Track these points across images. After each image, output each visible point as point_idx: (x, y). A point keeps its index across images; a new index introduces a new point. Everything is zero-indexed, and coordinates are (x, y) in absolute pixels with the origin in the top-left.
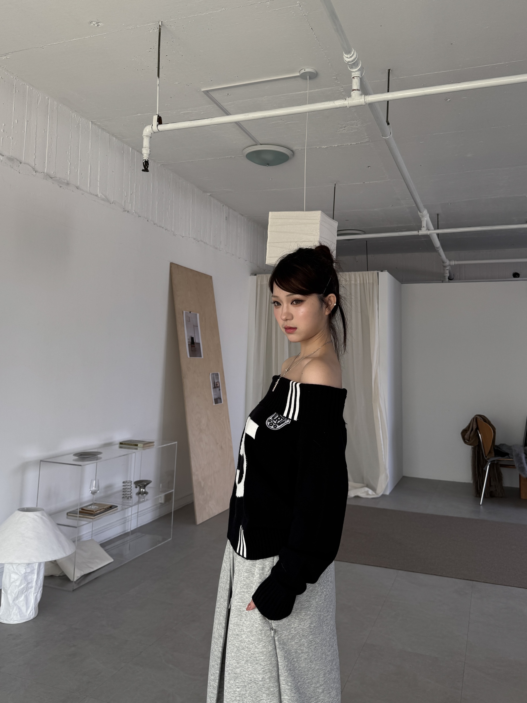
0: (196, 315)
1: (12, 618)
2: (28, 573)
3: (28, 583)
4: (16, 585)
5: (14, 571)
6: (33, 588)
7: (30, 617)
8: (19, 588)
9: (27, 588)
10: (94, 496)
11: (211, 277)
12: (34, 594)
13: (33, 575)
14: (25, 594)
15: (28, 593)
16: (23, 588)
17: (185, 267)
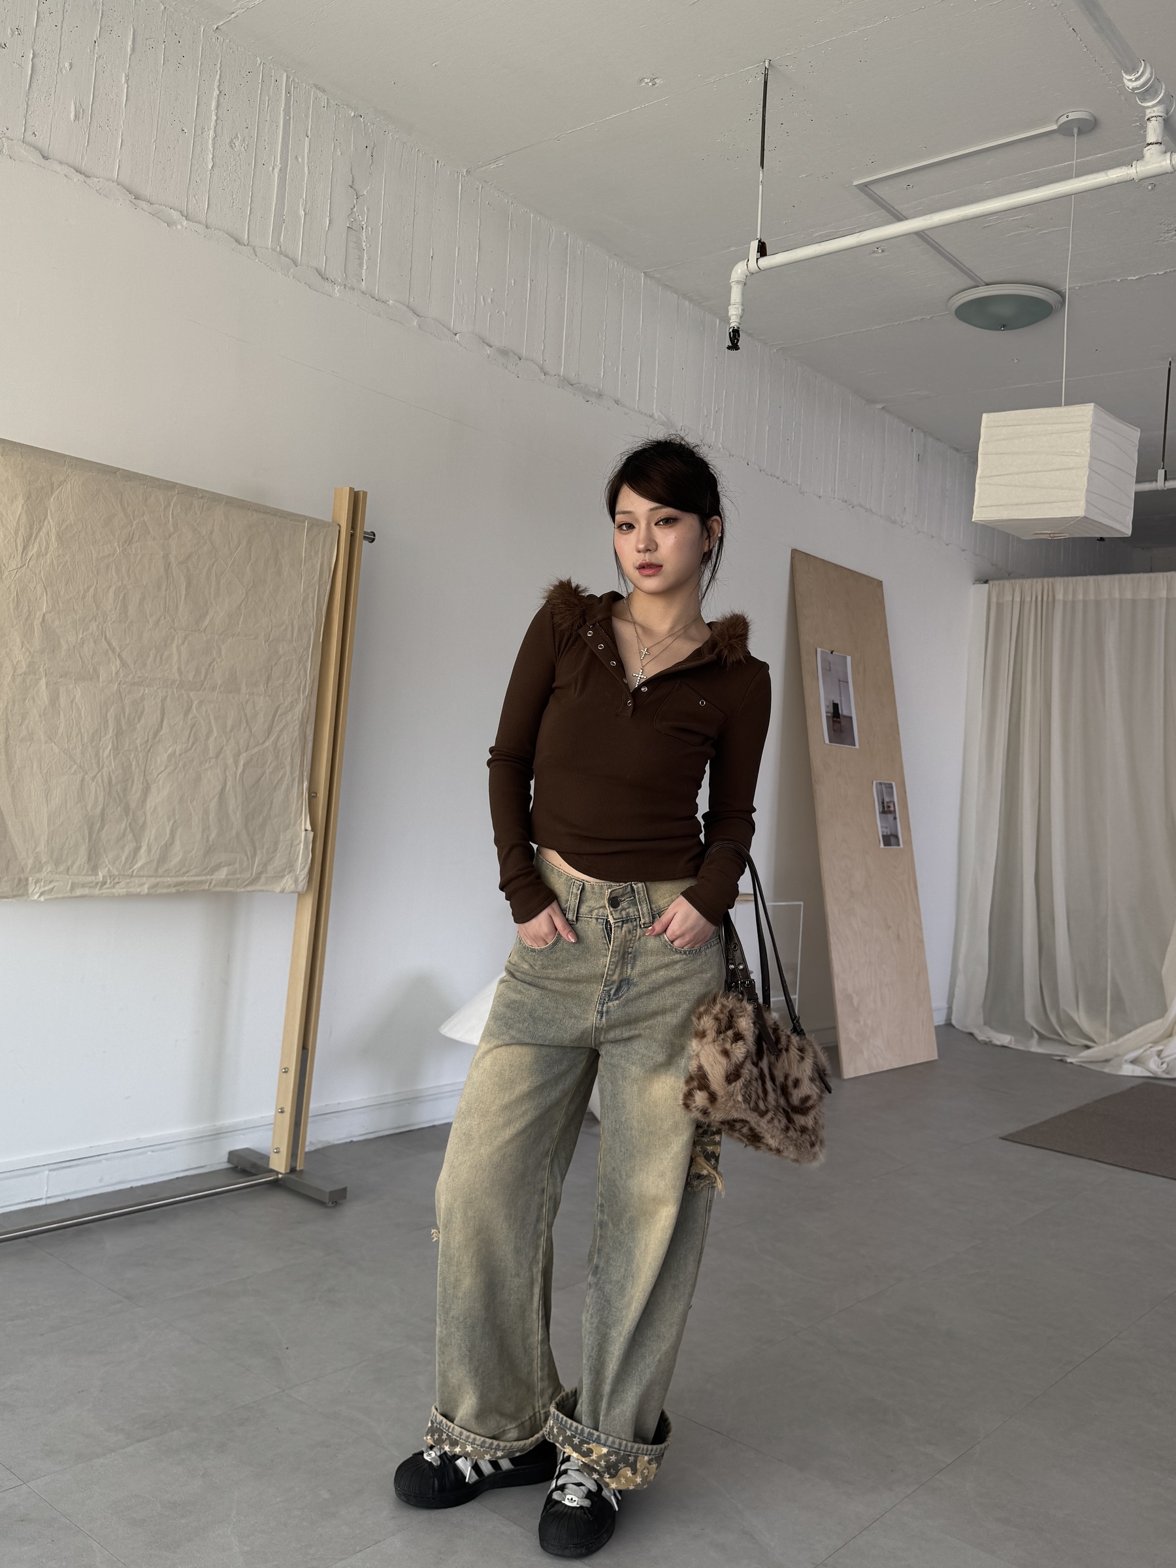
0: (845, 657)
11: (880, 583)
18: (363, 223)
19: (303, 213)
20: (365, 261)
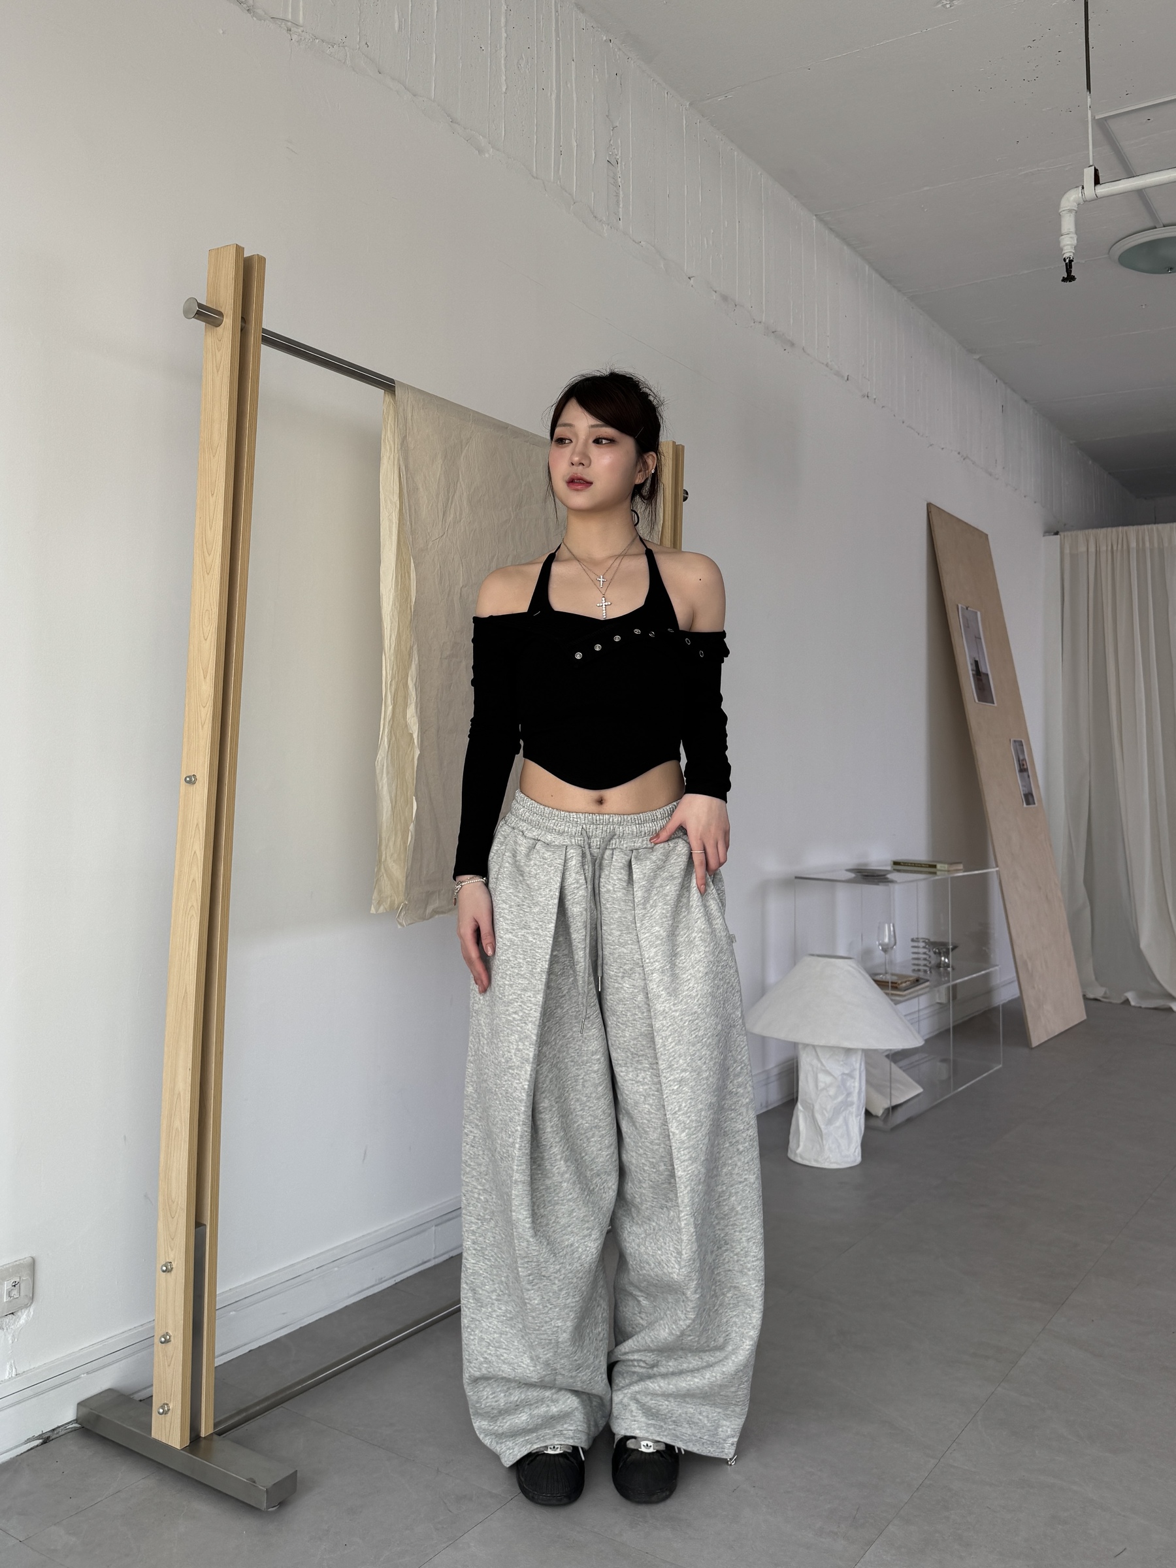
0: (976, 613)
1: (826, 1157)
2: (847, 1074)
3: (849, 1094)
4: (829, 1096)
5: (823, 1068)
6: (855, 1106)
7: (856, 1160)
8: (835, 1102)
9: (846, 1104)
10: (887, 956)
11: (987, 535)
12: (857, 1116)
13: (853, 1080)
14: (844, 1114)
15: (848, 1112)
16: (842, 1102)
17: (949, 514)
18: (618, 157)
19: (575, 144)
20: (621, 199)
